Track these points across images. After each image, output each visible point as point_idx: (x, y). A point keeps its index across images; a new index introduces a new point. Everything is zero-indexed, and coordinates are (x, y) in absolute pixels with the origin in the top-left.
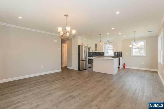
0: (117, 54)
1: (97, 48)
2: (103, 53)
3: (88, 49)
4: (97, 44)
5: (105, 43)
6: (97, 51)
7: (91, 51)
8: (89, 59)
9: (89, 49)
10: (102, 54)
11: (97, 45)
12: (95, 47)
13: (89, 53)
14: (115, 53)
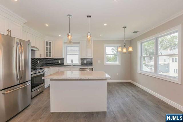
0: (85, 62)
1: (50, 50)
2: (62, 60)
3: (32, 50)
4: (50, 43)
5: (65, 43)
6: (50, 56)
7: (37, 56)
8: (33, 75)
9: (33, 52)
10: (60, 62)
11: (50, 45)
12: (47, 48)
13: (34, 60)
14: (82, 60)
